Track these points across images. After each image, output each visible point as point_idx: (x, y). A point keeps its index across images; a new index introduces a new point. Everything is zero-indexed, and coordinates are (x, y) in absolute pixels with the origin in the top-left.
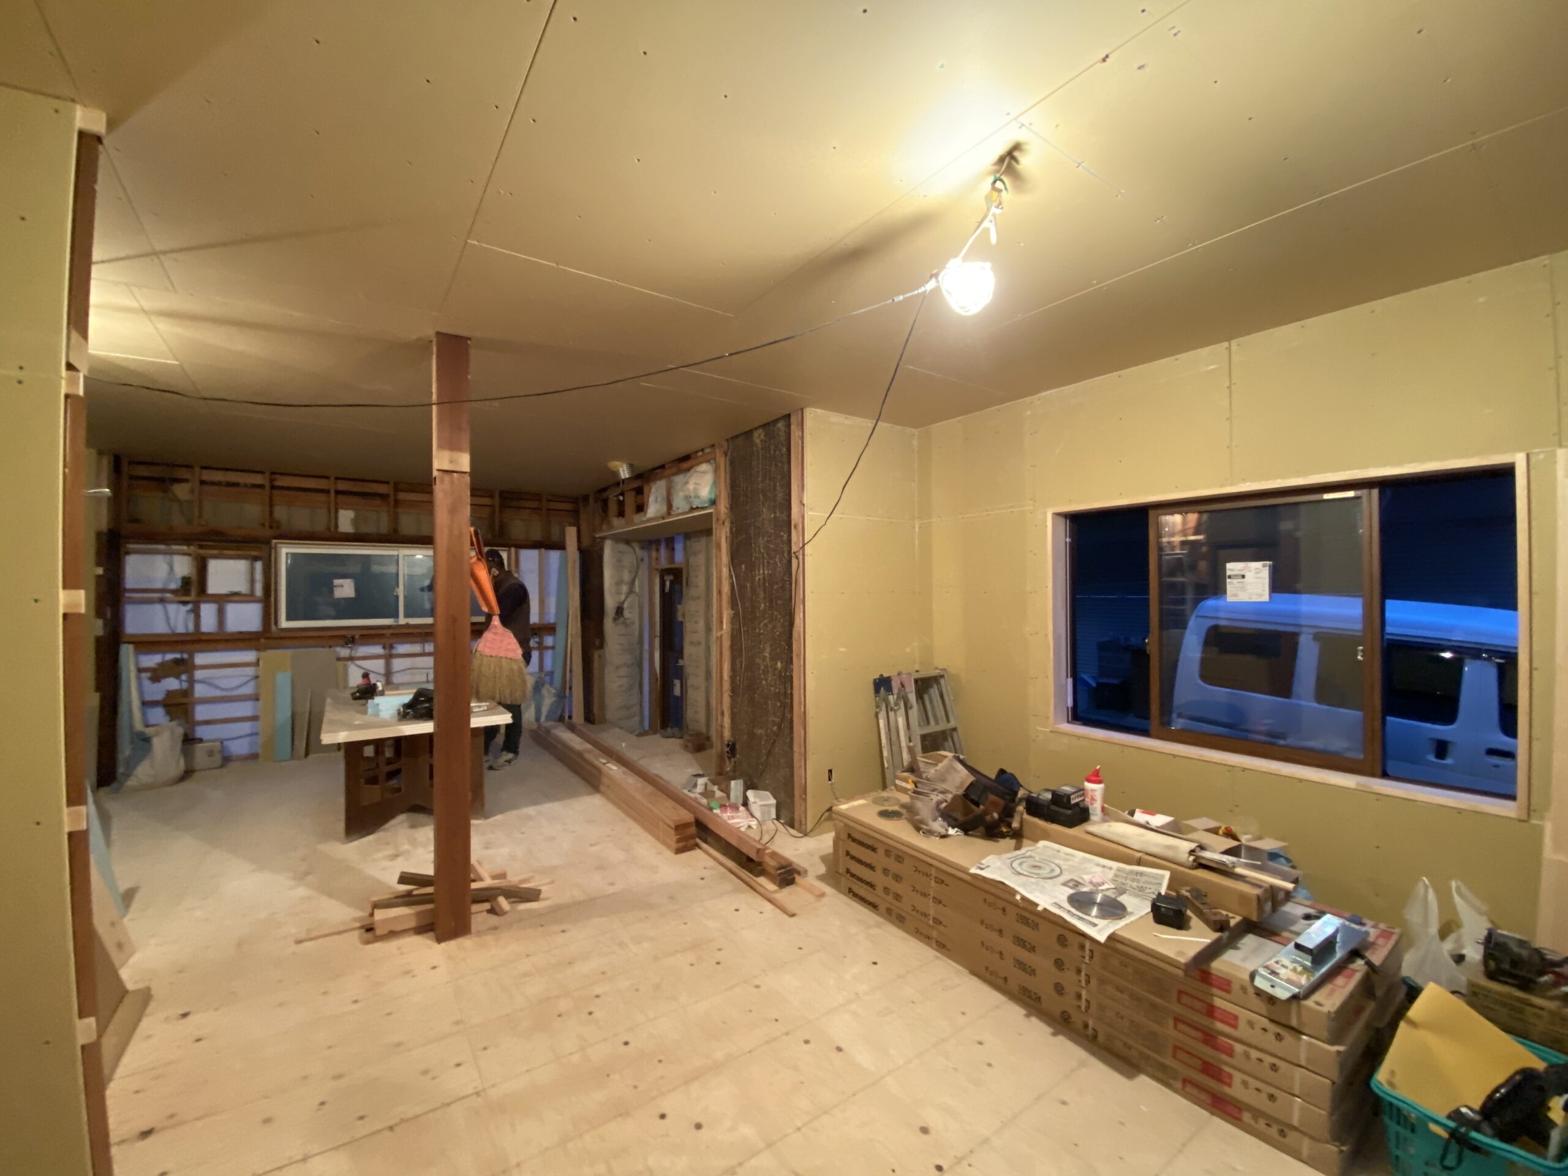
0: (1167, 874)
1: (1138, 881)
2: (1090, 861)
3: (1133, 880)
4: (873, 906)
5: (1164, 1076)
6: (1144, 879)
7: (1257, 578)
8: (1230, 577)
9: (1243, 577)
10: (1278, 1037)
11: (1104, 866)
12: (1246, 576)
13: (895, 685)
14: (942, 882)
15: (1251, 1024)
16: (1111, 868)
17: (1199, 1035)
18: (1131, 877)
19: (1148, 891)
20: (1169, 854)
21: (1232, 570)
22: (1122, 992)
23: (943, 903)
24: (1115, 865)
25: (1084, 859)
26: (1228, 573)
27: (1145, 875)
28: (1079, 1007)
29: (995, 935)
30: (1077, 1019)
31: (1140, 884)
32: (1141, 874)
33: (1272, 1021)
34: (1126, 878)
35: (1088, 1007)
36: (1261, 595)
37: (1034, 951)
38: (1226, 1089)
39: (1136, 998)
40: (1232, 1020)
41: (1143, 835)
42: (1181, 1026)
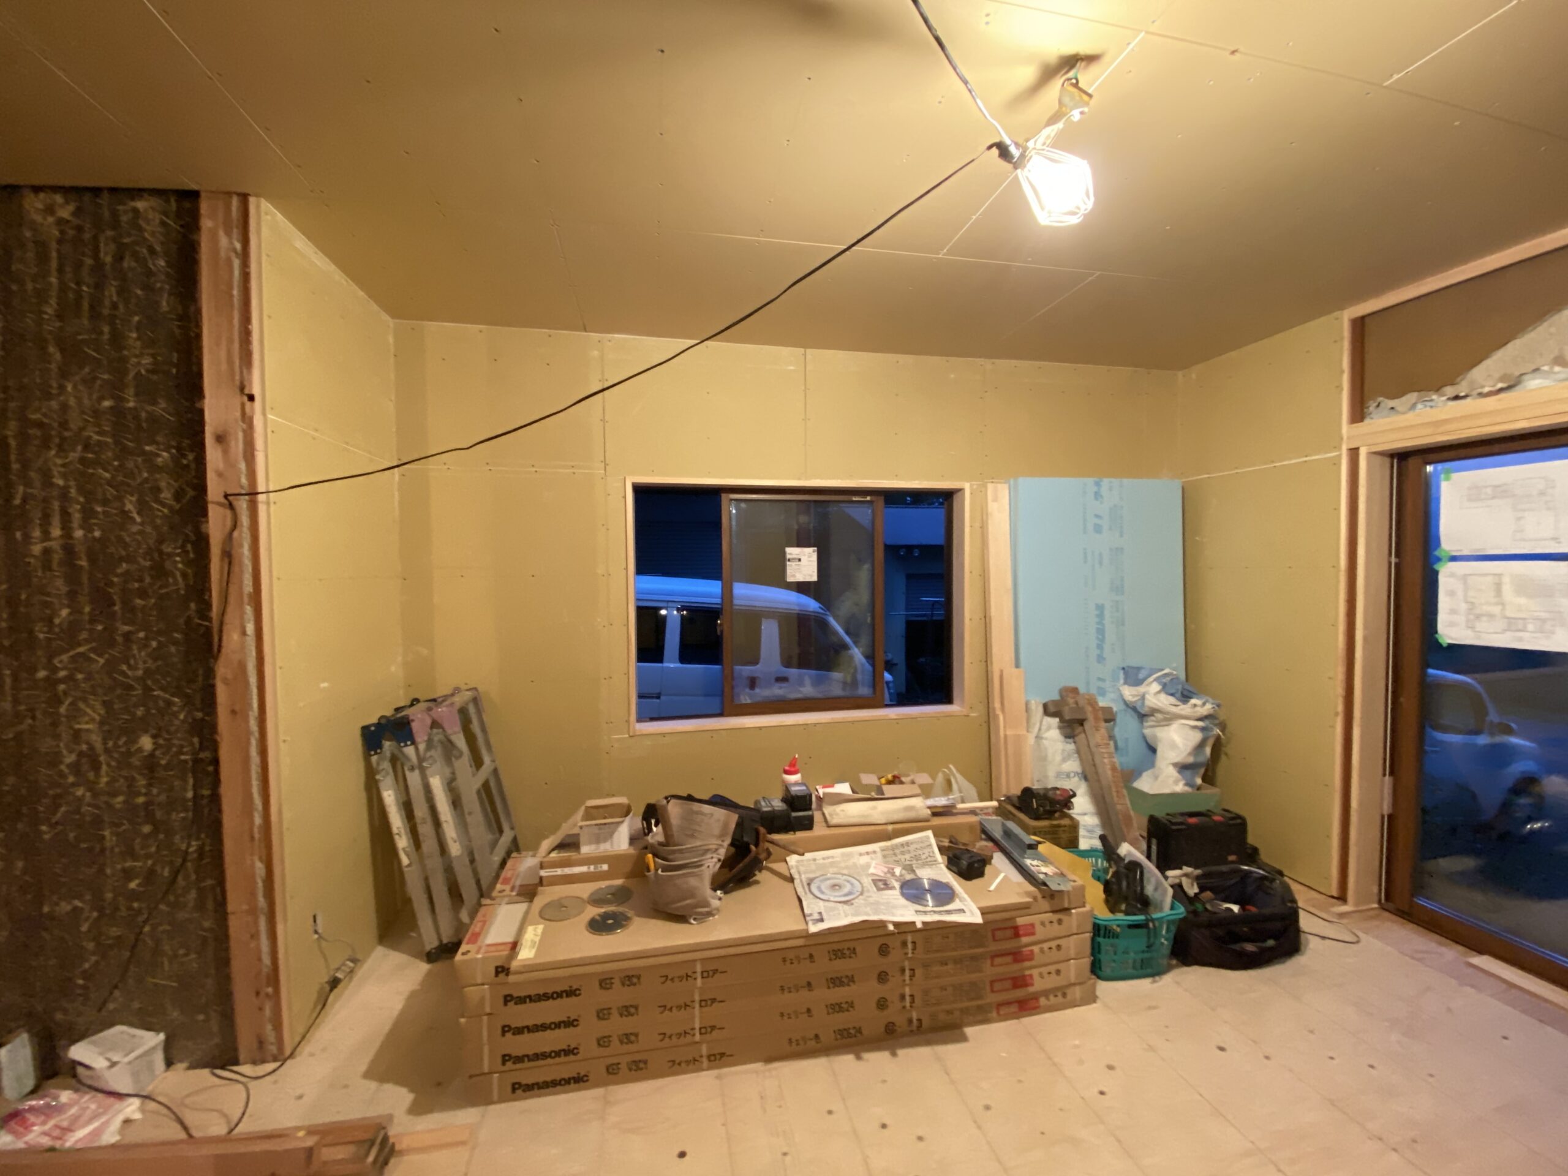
0: (929, 833)
1: (909, 852)
2: (850, 855)
3: (903, 853)
4: (578, 1081)
5: (982, 1016)
6: (912, 848)
7: (810, 561)
8: (789, 560)
9: (800, 560)
10: (1060, 922)
11: (868, 853)
12: (802, 560)
13: (420, 727)
14: (715, 971)
15: (1043, 924)
16: (875, 852)
17: (1009, 959)
18: (897, 851)
19: (923, 857)
20: (912, 815)
21: (790, 554)
22: (946, 964)
23: (718, 999)
24: (876, 847)
25: (843, 855)
26: (788, 557)
27: (912, 843)
28: (904, 1007)
29: (804, 993)
30: (900, 1021)
31: (912, 855)
32: (908, 844)
33: (1054, 912)
34: (895, 854)
35: (913, 1001)
36: (811, 576)
37: (854, 982)
38: (1031, 989)
39: (958, 961)
40: (1030, 930)
41: (875, 808)
42: (998, 960)
